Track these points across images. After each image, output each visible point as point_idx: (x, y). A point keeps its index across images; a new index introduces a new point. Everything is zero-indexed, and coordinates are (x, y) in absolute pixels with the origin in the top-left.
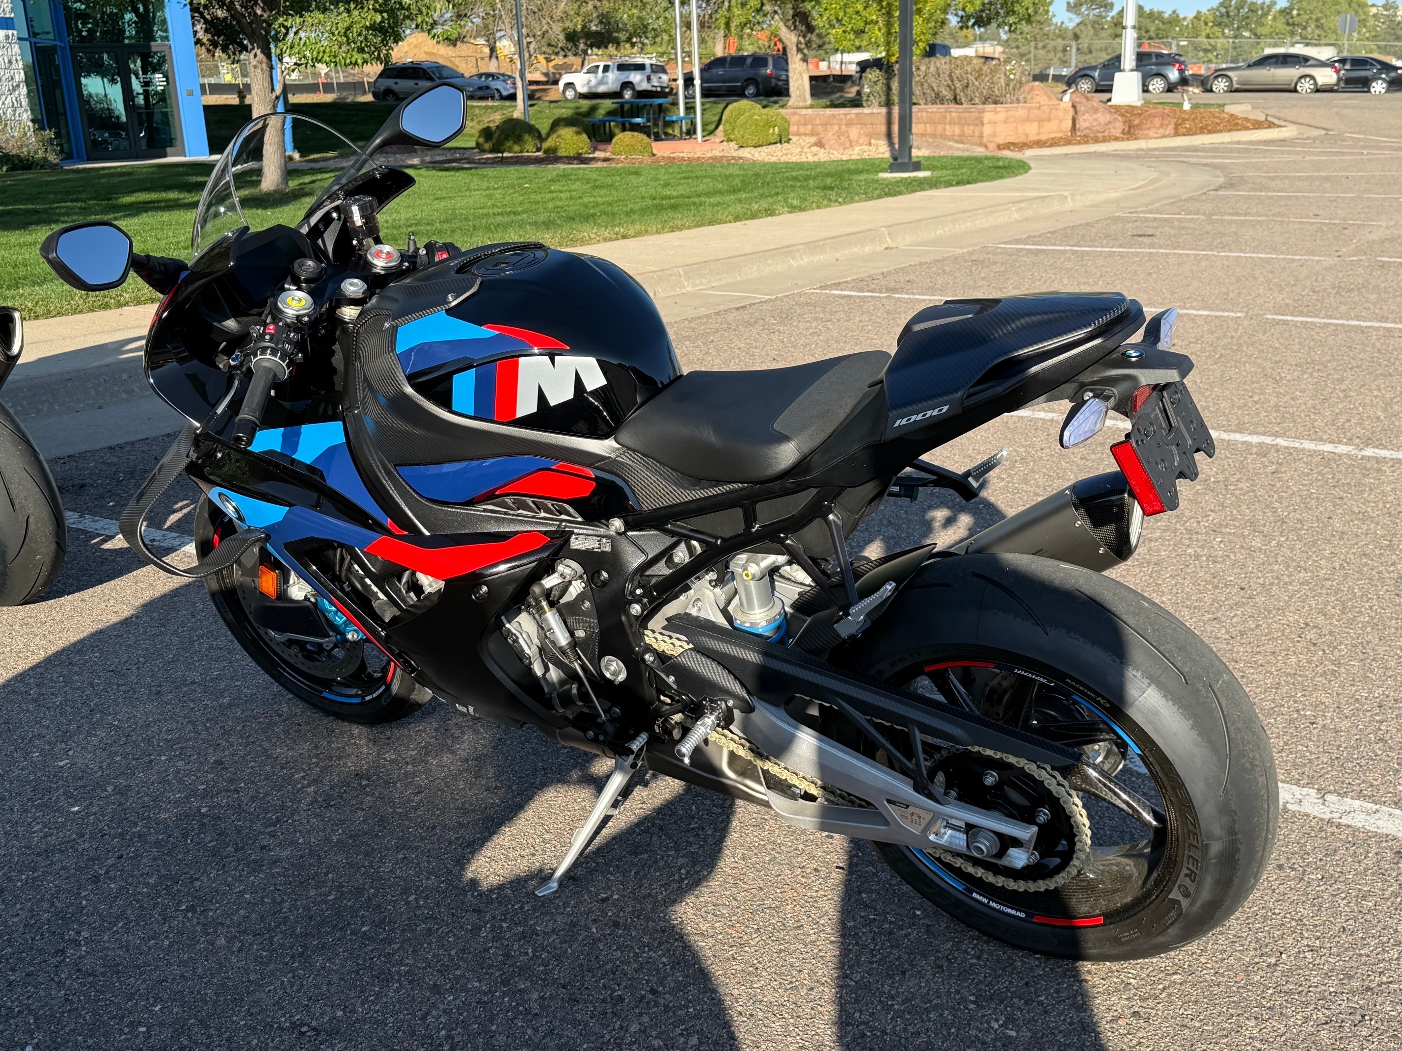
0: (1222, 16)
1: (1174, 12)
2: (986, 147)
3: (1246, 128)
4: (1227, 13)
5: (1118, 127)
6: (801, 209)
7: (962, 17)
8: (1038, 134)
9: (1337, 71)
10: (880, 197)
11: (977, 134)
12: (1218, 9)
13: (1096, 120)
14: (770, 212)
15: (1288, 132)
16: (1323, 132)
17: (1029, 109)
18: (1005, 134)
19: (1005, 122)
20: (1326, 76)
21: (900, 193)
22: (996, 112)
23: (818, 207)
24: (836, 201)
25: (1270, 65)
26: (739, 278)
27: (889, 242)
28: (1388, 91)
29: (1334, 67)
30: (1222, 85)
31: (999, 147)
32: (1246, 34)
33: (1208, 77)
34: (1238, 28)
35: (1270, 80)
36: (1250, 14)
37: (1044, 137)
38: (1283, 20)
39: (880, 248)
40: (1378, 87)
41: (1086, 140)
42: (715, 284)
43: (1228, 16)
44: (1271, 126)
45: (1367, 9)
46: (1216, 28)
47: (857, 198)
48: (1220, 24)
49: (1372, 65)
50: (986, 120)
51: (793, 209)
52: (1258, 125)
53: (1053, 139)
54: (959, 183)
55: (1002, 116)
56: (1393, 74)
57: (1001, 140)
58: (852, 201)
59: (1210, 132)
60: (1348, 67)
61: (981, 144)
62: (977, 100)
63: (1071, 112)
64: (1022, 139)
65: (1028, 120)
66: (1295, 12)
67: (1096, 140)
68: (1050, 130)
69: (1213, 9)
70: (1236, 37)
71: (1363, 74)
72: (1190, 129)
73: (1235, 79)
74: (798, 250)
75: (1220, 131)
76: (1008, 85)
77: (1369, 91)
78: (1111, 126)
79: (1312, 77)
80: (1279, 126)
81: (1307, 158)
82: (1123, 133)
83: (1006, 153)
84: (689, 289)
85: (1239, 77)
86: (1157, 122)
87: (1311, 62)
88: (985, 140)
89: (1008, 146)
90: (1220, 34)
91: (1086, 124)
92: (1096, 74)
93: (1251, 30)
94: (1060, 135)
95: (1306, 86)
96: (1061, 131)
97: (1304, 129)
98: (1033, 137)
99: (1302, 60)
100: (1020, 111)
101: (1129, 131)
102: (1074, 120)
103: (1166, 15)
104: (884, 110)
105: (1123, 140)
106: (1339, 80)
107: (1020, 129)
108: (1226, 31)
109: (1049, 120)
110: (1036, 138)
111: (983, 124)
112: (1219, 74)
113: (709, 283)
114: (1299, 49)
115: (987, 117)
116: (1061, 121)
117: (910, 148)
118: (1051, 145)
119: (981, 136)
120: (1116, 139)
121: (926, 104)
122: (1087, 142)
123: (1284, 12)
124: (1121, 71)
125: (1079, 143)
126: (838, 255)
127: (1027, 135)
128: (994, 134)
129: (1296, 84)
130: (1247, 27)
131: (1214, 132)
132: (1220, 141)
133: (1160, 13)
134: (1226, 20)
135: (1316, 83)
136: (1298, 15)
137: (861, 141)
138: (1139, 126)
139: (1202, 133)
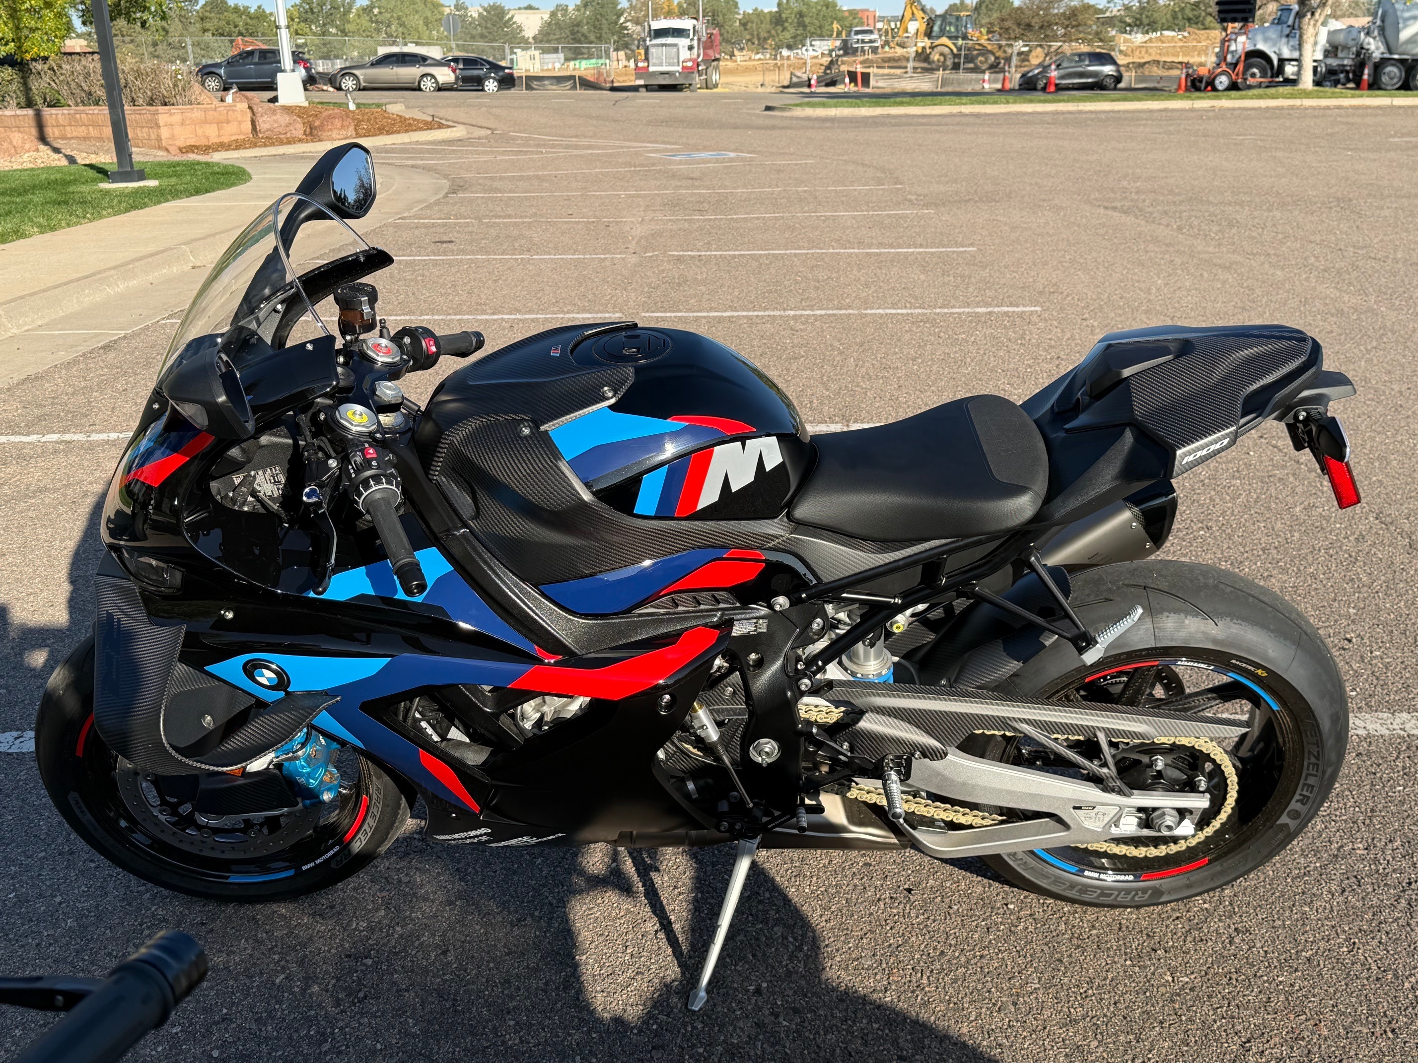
0: (306, 12)
1: (259, 7)
2: (167, 150)
3: (421, 129)
4: (311, 9)
5: (298, 130)
6: (53, 229)
7: (83, 11)
8: (219, 136)
9: (454, 71)
10: (127, 210)
11: (153, 137)
12: (301, 6)
13: (276, 121)
14: (19, 234)
15: (458, 132)
16: (489, 132)
17: (205, 111)
18: (185, 137)
19: (182, 124)
20: (445, 75)
21: (146, 205)
22: (172, 114)
23: (69, 225)
24: (84, 217)
25: (391, 63)
26: (61, 314)
27: (193, 261)
28: (500, 88)
29: (449, 66)
30: (350, 83)
31: (182, 150)
32: (333, 30)
33: (335, 75)
34: (324, 25)
35: (394, 79)
36: (333, 11)
37: (226, 140)
38: (368, 18)
39: (187, 267)
40: (491, 85)
41: (270, 141)
42: (40, 323)
43: (313, 13)
44: (440, 126)
45: (441, 9)
46: (303, 24)
47: (104, 213)
48: (306, 20)
49: (482, 65)
50: (161, 123)
51: (43, 229)
52: (429, 126)
53: (236, 141)
54: (198, 192)
55: (177, 118)
56: (501, 74)
57: (182, 144)
58: (101, 217)
59: (389, 133)
60: (461, 66)
61: (160, 148)
62: (141, 101)
63: (249, 114)
64: (203, 142)
65: (205, 122)
66: (376, 11)
67: (282, 143)
68: (231, 132)
69: (296, 5)
70: (323, 34)
71: (475, 73)
72: (368, 130)
73: (361, 78)
74: (112, 276)
75: (399, 132)
76: (175, 85)
77: (483, 90)
78: (291, 128)
79: (433, 76)
80: (449, 127)
81: (499, 158)
82: (305, 134)
83: (192, 157)
84: (15, 331)
85: (365, 75)
86: (338, 123)
87: (428, 62)
88: (164, 143)
89: (191, 149)
90: (308, 30)
91: (267, 126)
92: (222, 71)
93: (337, 27)
94: (242, 137)
95: (428, 84)
96: (241, 133)
97: (472, 129)
98: (214, 140)
99: (421, 60)
100: (196, 113)
101: (311, 134)
102: (253, 122)
103: (252, 11)
104: (30, 112)
105: (307, 142)
106: (457, 78)
107: (200, 132)
108: (313, 27)
109: (228, 122)
110: (217, 140)
111: (159, 127)
112: (346, 72)
113: (33, 321)
114: (411, 48)
115: (162, 119)
116: (240, 123)
117: (130, 155)
118: (237, 148)
119: (159, 139)
120: (300, 141)
121: (77, 105)
122: (272, 144)
123: (367, 10)
124: (282, 71)
125: (265, 146)
126: (150, 278)
127: (208, 138)
128: (173, 137)
129: (419, 83)
130: (332, 23)
131: (393, 133)
132: (399, 141)
133: (247, 8)
134: (310, 16)
135: (437, 82)
136: (380, 13)
137: (27, 146)
138: (321, 127)
139: (381, 134)
